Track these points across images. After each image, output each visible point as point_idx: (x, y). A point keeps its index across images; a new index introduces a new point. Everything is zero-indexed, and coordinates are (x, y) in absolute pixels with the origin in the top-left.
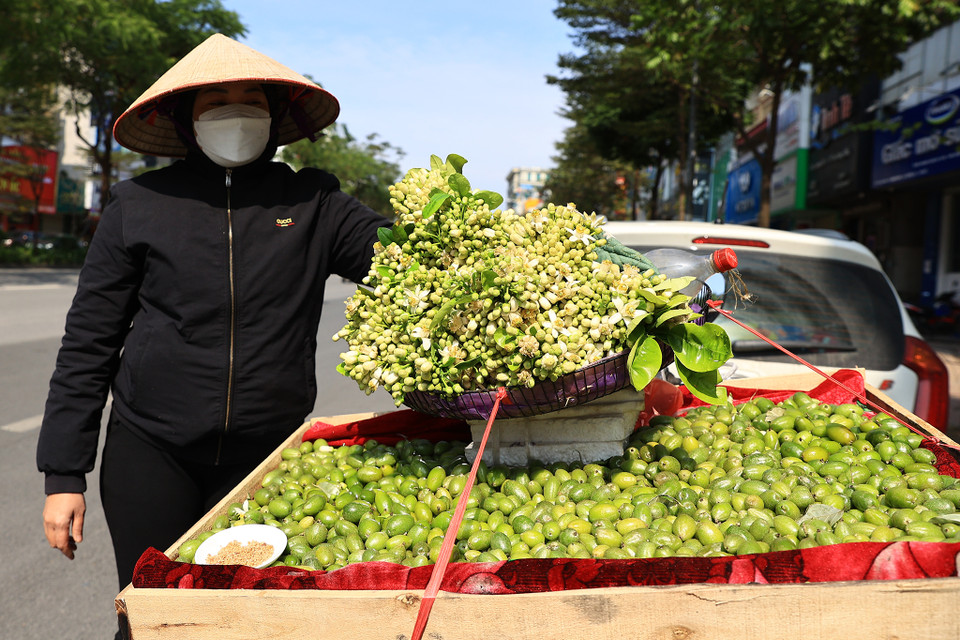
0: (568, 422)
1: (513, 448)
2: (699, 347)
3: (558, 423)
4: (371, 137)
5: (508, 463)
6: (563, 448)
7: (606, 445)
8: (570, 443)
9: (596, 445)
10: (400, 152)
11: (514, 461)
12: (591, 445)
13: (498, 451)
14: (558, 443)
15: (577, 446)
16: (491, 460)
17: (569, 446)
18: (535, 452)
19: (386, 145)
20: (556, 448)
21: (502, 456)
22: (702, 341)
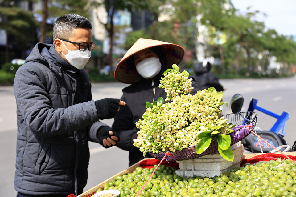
0: (205, 163)
1: (189, 171)
2: (226, 142)
3: (202, 164)
4: (248, 8)
5: (188, 176)
6: (203, 172)
7: (216, 172)
8: (205, 171)
9: (213, 172)
10: (265, 15)
11: (189, 176)
12: (211, 171)
13: (185, 172)
14: (202, 170)
15: (207, 172)
16: (183, 175)
17: (205, 172)
18: (195, 173)
19: (257, 12)
20: (201, 172)
21: (186, 174)
22: (226, 140)
